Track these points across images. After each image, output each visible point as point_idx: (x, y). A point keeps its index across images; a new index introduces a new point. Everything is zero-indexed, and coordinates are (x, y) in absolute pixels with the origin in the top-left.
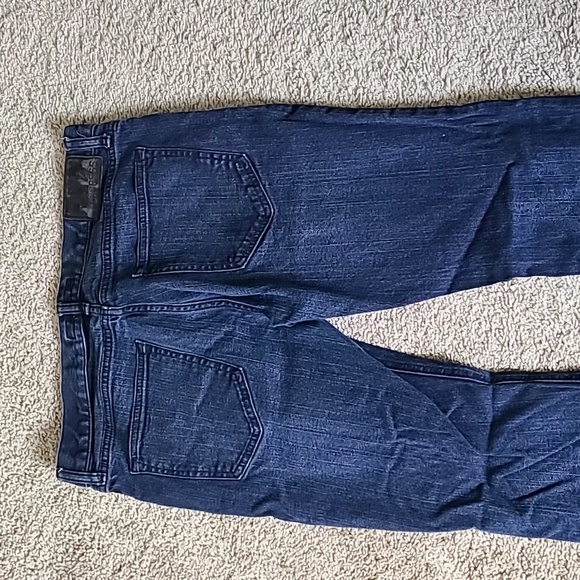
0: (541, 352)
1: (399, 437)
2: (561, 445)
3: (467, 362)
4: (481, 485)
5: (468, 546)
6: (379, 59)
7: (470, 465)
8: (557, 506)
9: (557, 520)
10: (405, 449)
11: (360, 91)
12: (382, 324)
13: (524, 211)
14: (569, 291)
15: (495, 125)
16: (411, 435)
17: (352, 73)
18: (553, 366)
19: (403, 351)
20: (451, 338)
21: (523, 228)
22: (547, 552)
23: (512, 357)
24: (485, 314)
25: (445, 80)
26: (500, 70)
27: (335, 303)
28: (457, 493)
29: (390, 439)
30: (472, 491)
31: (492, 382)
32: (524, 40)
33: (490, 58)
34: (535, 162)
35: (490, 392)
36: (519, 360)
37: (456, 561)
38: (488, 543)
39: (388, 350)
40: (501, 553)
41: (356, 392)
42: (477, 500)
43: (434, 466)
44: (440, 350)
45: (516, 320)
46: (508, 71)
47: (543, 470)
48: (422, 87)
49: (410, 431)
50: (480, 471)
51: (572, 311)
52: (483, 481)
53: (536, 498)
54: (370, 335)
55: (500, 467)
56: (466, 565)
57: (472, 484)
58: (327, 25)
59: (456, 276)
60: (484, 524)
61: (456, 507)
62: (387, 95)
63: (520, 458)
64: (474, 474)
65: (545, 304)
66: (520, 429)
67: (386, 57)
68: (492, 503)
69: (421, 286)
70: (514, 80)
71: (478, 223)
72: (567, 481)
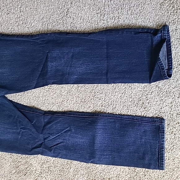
0: (58, 106)
1: (21, 129)
2: (60, 133)
3: (40, 108)
4: (43, 143)
5: (41, 159)
6: (17, 20)
7: (39, 137)
8: (59, 149)
9: (59, 153)
10: (23, 132)
11: (12, 30)
12: (19, 97)
13: (52, 66)
14: (65, 89)
15: (44, 40)
16: (24, 129)
17: (10, 24)
18: (61, 110)
19: (24, 104)
20: (36, 101)
21: (51, 70)
22: (59, 162)
23: (51, 107)
24: (44, 95)
25: (33, 27)
26: (47, 24)
27: (3, 91)
28: (36, 145)
29: (19, 129)
30: (40, 144)
31: (44, 114)
32: (52, 15)
33: (44, 21)
34: (53, 52)
35: (43, 117)
36: (52, 108)
37: (38, 163)
38: (45, 159)
39: (20, 104)
40: (48, 162)
41: (10, 116)
42: (40, 147)
43: (30, 137)
44: (33, 104)
45: (52, 96)
46: (48, 25)
47: (56, 139)
48: (27, 29)
49: (23, 127)
50: (42, 139)
51: (65, 95)
52: (43, 142)
53: (54, 147)
54: (16, 100)
55: (46, 138)
56: (40, 164)
57: (40, 143)
58: (3, 10)
59: (36, 84)
60: (42, 154)
61: (35, 149)
62: (19, 31)
63: (50, 136)
64: (40, 140)
65: (59, 92)
66: (50, 128)
67: (18, 20)
68: (44, 148)
69: (27, 86)
70: (50, 27)
71: (41, 69)
72: (62, 143)
